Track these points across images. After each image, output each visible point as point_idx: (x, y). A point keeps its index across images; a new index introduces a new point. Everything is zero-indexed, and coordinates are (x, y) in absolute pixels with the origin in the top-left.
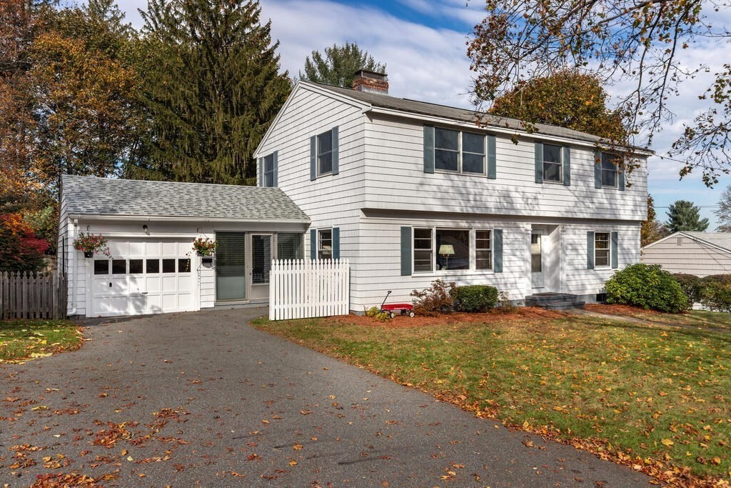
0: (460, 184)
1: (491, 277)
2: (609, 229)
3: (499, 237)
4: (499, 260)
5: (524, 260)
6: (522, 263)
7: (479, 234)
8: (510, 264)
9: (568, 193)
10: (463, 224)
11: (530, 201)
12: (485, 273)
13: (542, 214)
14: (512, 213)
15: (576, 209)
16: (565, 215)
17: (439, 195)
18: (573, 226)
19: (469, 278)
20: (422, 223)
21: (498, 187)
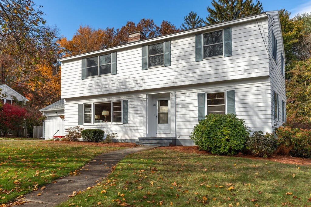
0: (98, 81)
1: (122, 126)
2: (224, 89)
3: (125, 105)
4: (126, 117)
5: (143, 116)
6: (142, 118)
7: (115, 104)
8: (134, 119)
9: (170, 70)
10: (106, 100)
11: (139, 82)
12: (118, 124)
13: (148, 88)
14: (127, 90)
15: (177, 80)
16: (167, 85)
17: (89, 88)
18: (183, 91)
19: (109, 126)
20: (87, 102)
21: (119, 78)
